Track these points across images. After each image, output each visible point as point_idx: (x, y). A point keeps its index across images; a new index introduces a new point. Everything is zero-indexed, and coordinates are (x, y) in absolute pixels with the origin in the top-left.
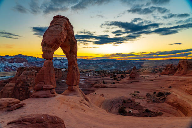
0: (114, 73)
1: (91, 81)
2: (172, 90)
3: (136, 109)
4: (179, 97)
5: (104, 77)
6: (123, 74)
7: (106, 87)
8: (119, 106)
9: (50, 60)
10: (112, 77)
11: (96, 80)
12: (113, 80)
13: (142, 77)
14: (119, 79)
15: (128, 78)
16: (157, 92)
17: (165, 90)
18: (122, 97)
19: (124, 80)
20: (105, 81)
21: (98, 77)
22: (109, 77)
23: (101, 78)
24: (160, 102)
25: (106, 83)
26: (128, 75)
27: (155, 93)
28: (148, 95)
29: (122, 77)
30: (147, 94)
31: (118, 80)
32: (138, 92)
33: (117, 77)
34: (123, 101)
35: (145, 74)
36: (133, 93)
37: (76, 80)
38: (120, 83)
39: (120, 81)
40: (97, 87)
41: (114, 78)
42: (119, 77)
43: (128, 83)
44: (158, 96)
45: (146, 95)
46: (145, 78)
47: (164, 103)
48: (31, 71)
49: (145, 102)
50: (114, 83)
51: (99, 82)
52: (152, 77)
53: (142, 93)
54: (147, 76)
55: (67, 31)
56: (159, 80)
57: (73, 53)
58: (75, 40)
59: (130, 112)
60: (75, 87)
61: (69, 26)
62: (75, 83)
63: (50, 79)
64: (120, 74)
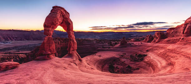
0: (110, 41)
1: (95, 46)
2: (148, 53)
3: (122, 65)
4: (152, 58)
5: (103, 43)
7: (105, 50)
8: (110, 63)
11: (98, 45)
12: (109, 45)
13: (129, 43)
14: (113, 45)
16: (138, 54)
17: (144, 52)
18: (113, 57)
21: (100, 44)
22: (107, 44)
24: (139, 61)
26: (120, 42)
27: (136, 55)
29: (116, 44)
30: (131, 55)
31: (112, 46)
32: (125, 54)
34: (113, 60)
35: (131, 42)
36: (122, 54)
37: (73, 47)
38: (114, 48)
43: (119, 48)
44: (138, 57)
46: (131, 44)
47: (142, 62)
48: (55, 40)
49: (129, 61)
50: (110, 48)
51: (100, 47)
52: (136, 44)
53: (128, 55)
54: (133, 43)
55: (63, 16)
56: (141, 45)
57: (70, 30)
58: (70, 22)
59: (117, 67)
60: (72, 52)
61: (64, 13)
62: (71, 49)
63: (50, 48)
64: (115, 41)
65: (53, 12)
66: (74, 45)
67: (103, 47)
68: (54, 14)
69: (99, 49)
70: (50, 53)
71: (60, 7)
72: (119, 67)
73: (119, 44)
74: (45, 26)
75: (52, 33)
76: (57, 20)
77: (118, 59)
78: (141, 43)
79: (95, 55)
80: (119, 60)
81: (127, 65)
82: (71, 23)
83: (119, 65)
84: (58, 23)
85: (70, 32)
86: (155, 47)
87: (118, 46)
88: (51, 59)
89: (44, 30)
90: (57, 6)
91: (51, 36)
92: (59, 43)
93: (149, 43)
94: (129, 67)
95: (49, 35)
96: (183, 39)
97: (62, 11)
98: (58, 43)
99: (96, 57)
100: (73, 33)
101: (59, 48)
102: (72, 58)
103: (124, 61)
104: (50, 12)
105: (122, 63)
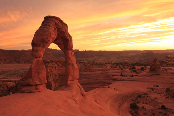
0: (134, 65)
1: (108, 73)
3: (151, 105)
5: (122, 69)
6: (143, 66)
7: (124, 80)
8: (133, 100)
9: (39, 58)
10: (131, 70)
11: (114, 72)
12: (132, 72)
13: (165, 69)
14: (138, 71)
15: (148, 70)
18: (138, 91)
19: (144, 73)
20: (123, 74)
21: (117, 70)
22: (128, 70)
23: (120, 70)
25: (124, 76)
26: (149, 67)
28: (168, 90)
29: (142, 69)
30: (167, 88)
31: (137, 73)
32: (157, 86)
33: (136, 69)
34: (137, 95)
35: (168, 66)
36: (152, 87)
37: (72, 75)
38: (139, 76)
39: (139, 73)
40: (115, 80)
41: (133, 71)
42: (138, 70)
43: (148, 76)
45: (166, 90)
46: (167, 71)
48: (51, 64)
49: (164, 98)
50: (132, 76)
51: (117, 75)
53: (162, 88)
54: (170, 69)
55: (58, 29)
57: (68, 49)
58: (68, 38)
59: (143, 108)
60: (72, 82)
61: (60, 25)
62: (70, 78)
63: (39, 76)
64: (140, 66)
65: (45, 25)
66: (74, 72)
67: (122, 75)
68: (46, 27)
69: (115, 77)
70: (38, 83)
71: (54, 17)
72: (146, 107)
74: (33, 44)
75: (42, 54)
76: (49, 35)
77: (146, 94)
79: (109, 87)
80: (147, 96)
81: (161, 105)
82: (70, 39)
83: (146, 104)
84: (51, 40)
85: (68, 53)
87: (145, 73)
88: (39, 92)
89: (33, 50)
90: (50, 16)
91: (41, 59)
92: (57, 68)
94: (163, 107)
95: (38, 57)
97: (57, 22)
98: (55, 67)
99: (110, 90)
100: (73, 53)
101: (55, 76)
102: (71, 92)
103: (156, 98)
104: (41, 25)
105: (152, 100)
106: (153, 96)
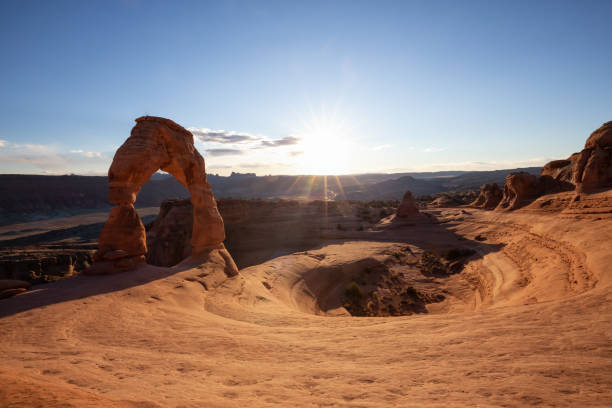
1: (313, 223)
3: (389, 288)
12: (361, 221)
13: (426, 213)
24: (448, 272)
26: (396, 209)
29: (384, 214)
32: (408, 249)
33: (371, 215)
34: (364, 269)
35: (434, 208)
39: (375, 223)
42: (374, 216)
43: (391, 229)
44: (447, 259)
47: (456, 276)
49: (416, 273)
50: (362, 229)
52: (447, 215)
56: (461, 219)
57: (195, 183)
67: (339, 228)
69: (325, 232)
71: (157, 119)
73: (393, 217)
77: (381, 265)
78: (464, 212)
80: (384, 271)
81: (407, 287)
83: (380, 286)
85: (197, 189)
86: (504, 224)
87: (387, 222)
88: (125, 271)
90: (147, 117)
93: (487, 213)
95: (122, 201)
96: (577, 199)
99: (306, 260)
103: (401, 274)
105: (392, 278)
106: (396, 269)
